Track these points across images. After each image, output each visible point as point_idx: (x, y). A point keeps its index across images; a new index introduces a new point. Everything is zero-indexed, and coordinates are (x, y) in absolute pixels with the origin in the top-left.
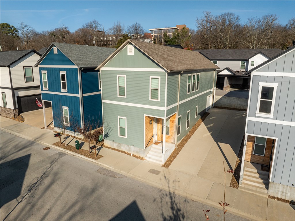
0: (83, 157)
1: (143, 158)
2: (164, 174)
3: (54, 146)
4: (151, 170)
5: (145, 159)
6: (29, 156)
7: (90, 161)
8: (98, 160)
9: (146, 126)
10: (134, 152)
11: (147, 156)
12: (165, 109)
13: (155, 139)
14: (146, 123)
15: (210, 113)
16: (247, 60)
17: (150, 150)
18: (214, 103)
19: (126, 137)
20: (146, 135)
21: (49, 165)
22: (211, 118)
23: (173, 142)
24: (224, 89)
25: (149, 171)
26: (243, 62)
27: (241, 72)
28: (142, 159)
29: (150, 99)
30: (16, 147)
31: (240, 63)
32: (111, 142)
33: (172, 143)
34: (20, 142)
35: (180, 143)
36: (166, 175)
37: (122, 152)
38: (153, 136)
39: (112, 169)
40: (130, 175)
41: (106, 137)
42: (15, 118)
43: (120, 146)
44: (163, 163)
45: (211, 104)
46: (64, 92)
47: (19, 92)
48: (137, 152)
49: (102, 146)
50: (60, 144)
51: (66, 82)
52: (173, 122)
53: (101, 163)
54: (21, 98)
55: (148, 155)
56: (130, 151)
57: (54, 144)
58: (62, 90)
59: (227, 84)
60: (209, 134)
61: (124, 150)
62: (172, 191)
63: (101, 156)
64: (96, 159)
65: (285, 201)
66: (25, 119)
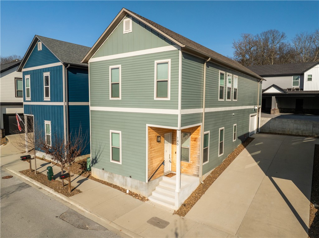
0: (52, 191)
1: (144, 197)
2: (176, 229)
4: (153, 218)
5: (148, 200)
7: (59, 198)
8: (70, 197)
9: (150, 144)
10: (131, 187)
11: (151, 194)
12: (178, 112)
13: (167, 168)
14: (150, 140)
15: (254, 138)
16: (302, 75)
17: (158, 185)
18: (259, 127)
19: (120, 163)
20: (151, 159)
22: (256, 144)
23: (195, 173)
24: (272, 112)
25: (148, 222)
26: (297, 77)
27: (294, 90)
29: (155, 99)
31: (292, 78)
32: (101, 170)
33: (195, 175)
35: (209, 176)
36: (178, 231)
37: (115, 187)
38: (163, 163)
39: (87, 213)
41: (95, 163)
43: (112, 178)
44: (177, 207)
45: (255, 128)
46: (47, 101)
47: (7, 109)
48: (137, 188)
49: (88, 177)
51: (49, 86)
52: (195, 140)
54: (9, 117)
55: (154, 194)
56: (126, 185)
57: (22, 172)
58: (46, 99)
59: (275, 106)
60: (255, 164)
61: (118, 185)
63: (79, 192)
64: (68, 195)
66: (9, 142)
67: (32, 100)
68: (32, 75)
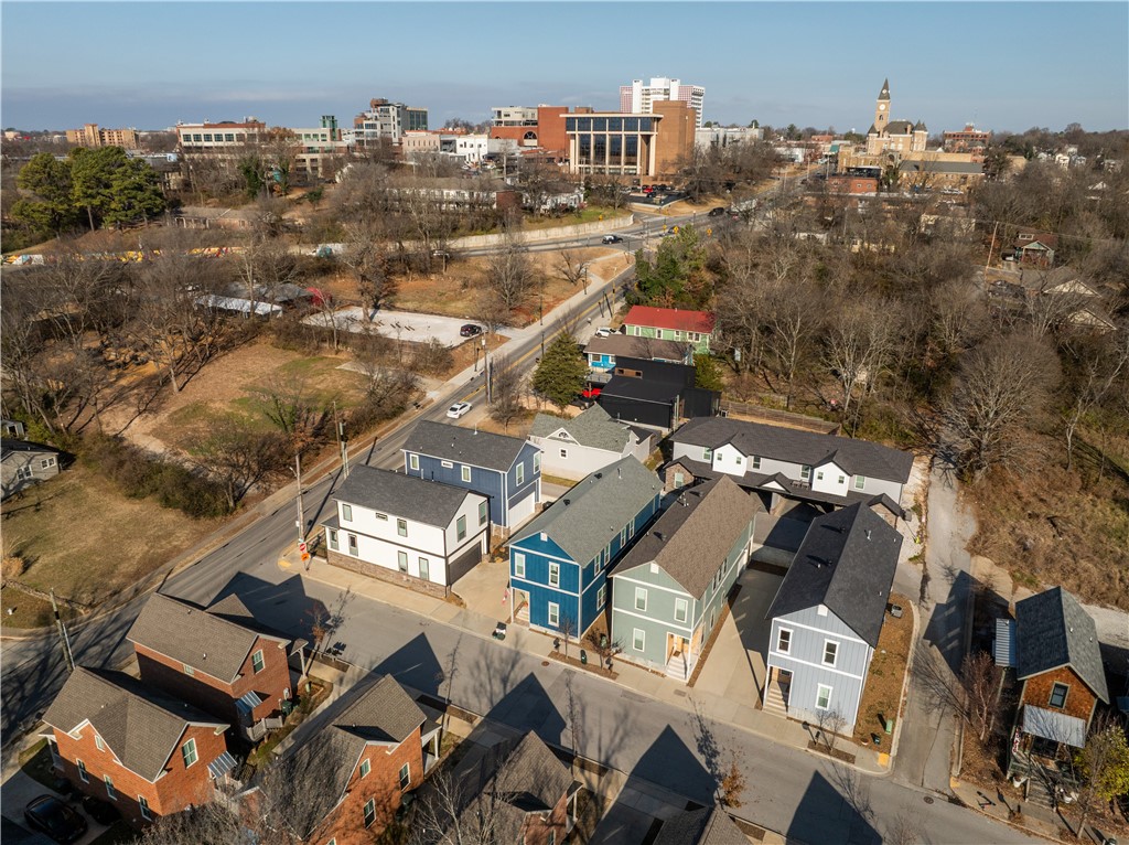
0: (597, 675)
1: (663, 674)
2: (690, 695)
3: (551, 660)
4: (675, 690)
5: (667, 676)
6: (533, 677)
8: (616, 680)
10: (652, 667)
12: (691, 631)
15: (741, 586)
16: (812, 468)
17: (672, 664)
19: (643, 651)
21: (567, 689)
22: (743, 600)
24: (771, 512)
25: (674, 693)
26: (806, 468)
27: (801, 483)
28: (663, 676)
30: (502, 660)
31: (801, 467)
33: (695, 654)
34: (501, 653)
35: (704, 652)
38: (673, 648)
39: (635, 691)
40: (658, 699)
42: (447, 599)
43: (635, 660)
44: (687, 681)
45: (745, 564)
46: (555, 587)
47: (451, 559)
48: (657, 668)
49: (610, 656)
51: (558, 576)
52: (697, 632)
53: (622, 684)
54: (452, 566)
55: (669, 671)
56: (649, 666)
58: (550, 583)
60: (737, 635)
61: (640, 665)
62: (699, 714)
63: (617, 674)
64: (614, 678)
65: (799, 721)
66: (465, 600)
67: (527, 578)
68: (529, 557)
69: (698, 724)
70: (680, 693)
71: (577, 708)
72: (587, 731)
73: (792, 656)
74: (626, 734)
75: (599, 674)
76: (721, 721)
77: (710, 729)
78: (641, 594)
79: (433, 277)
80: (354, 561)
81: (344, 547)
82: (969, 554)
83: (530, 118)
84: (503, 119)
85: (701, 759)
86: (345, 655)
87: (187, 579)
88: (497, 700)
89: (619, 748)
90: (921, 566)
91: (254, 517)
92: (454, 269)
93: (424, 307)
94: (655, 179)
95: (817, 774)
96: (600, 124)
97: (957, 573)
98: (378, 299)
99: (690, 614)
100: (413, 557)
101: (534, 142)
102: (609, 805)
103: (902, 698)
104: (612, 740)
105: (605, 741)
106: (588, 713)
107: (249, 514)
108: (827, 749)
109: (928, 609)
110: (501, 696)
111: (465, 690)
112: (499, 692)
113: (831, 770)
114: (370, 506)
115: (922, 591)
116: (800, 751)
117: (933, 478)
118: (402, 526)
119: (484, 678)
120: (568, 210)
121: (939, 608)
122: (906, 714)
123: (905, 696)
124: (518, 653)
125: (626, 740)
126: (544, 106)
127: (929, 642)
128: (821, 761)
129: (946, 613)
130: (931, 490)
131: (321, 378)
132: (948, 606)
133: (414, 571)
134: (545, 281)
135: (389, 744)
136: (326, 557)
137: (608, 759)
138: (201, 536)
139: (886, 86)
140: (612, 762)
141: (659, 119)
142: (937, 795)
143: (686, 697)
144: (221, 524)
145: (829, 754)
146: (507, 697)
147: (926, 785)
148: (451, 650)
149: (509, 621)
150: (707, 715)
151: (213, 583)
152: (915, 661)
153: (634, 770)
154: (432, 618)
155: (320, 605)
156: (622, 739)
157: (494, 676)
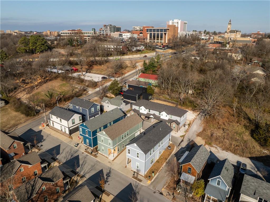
3: (85, 152)
6: (78, 156)
10: (106, 156)
12: (112, 148)
16: (161, 112)
17: (110, 155)
19: (104, 152)
21: (84, 159)
23: (117, 153)
26: (159, 113)
27: (159, 117)
28: (108, 158)
29: (109, 145)
30: (74, 151)
32: (100, 152)
34: (74, 150)
39: (99, 161)
40: (103, 163)
42: (69, 137)
43: (102, 154)
44: (112, 160)
47: (70, 128)
49: (98, 153)
50: (86, 151)
53: (97, 159)
54: (71, 130)
57: (85, 151)
58: (87, 135)
59: (153, 121)
61: (104, 155)
62: (111, 167)
64: (96, 158)
65: (133, 171)
66: (73, 138)
67: (82, 133)
68: (82, 128)
69: (109, 169)
70: (109, 162)
71: (84, 163)
72: (83, 168)
73: (131, 155)
74: (92, 170)
75: (94, 157)
76: (115, 169)
77: (111, 171)
78: (102, 138)
79: (102, 66)
80: (54, 128)
81: (52, 125)
82: (196, 136)
83: (141, 29)
84: (135, 29)
85: (105, 177)
86: (42, 147)
87: (20, 129)
88: (68, 160)
89: (89, 173)
90: (182, 138)
91: (39, 117)
92: (107, 64)
93: (97, 72)
94: (166, 44)
95: (131, 184)
96: (154, 30)
97: (191, 140)
98: (88, 70)
99: (111, 144)
100: (63, 127)
101: (142, 35)
102: (79, 184)
103: (161, 168)
104: (88, 171)
105: (86, 171)
106: (86, 165)
107: (38, 116)
108: (136, 178)
109: (179, 148)
110: (69, 159)
111: (62, 157)
112: (69, 158)
113: (135, 183)
114: (55, 115)
115: (180, 144)
116: (130, 178)
117: (198, 117)
118: (61, 120)
119: (68, 155)
120: (139, 51)
121: (182, 148)
122: (160, 172)
123: (162, 168)
124: (78, 150)
125: (91, 171)
126: (144, 26)
127: (175, 156)
128: (133, 181)
129: (183, 150)
130: (196, 120)
131: (67, 87)
132: (184, 148)
133: (63, 131)
134: (127, 67)
135: (30, 165)
136: (49, 126)
137: (84, 175)
138: (27, 120)
139: (230, 21)
140: (85, 176)
141: (168, 29)
142: (157, 192)
143: (110, 163)
144: (32, 118)
145: (136, 179)
146: (70, 159)
147: (156, 189)
148: (64, 148)
149: (80, 143)
150: (113, 168)
151: (24, 130)
152: (169, 160)
153: (89, 178)
154: (64, 141)
155: (43, 136)
156: (90, 171)
157: (70, 155)
